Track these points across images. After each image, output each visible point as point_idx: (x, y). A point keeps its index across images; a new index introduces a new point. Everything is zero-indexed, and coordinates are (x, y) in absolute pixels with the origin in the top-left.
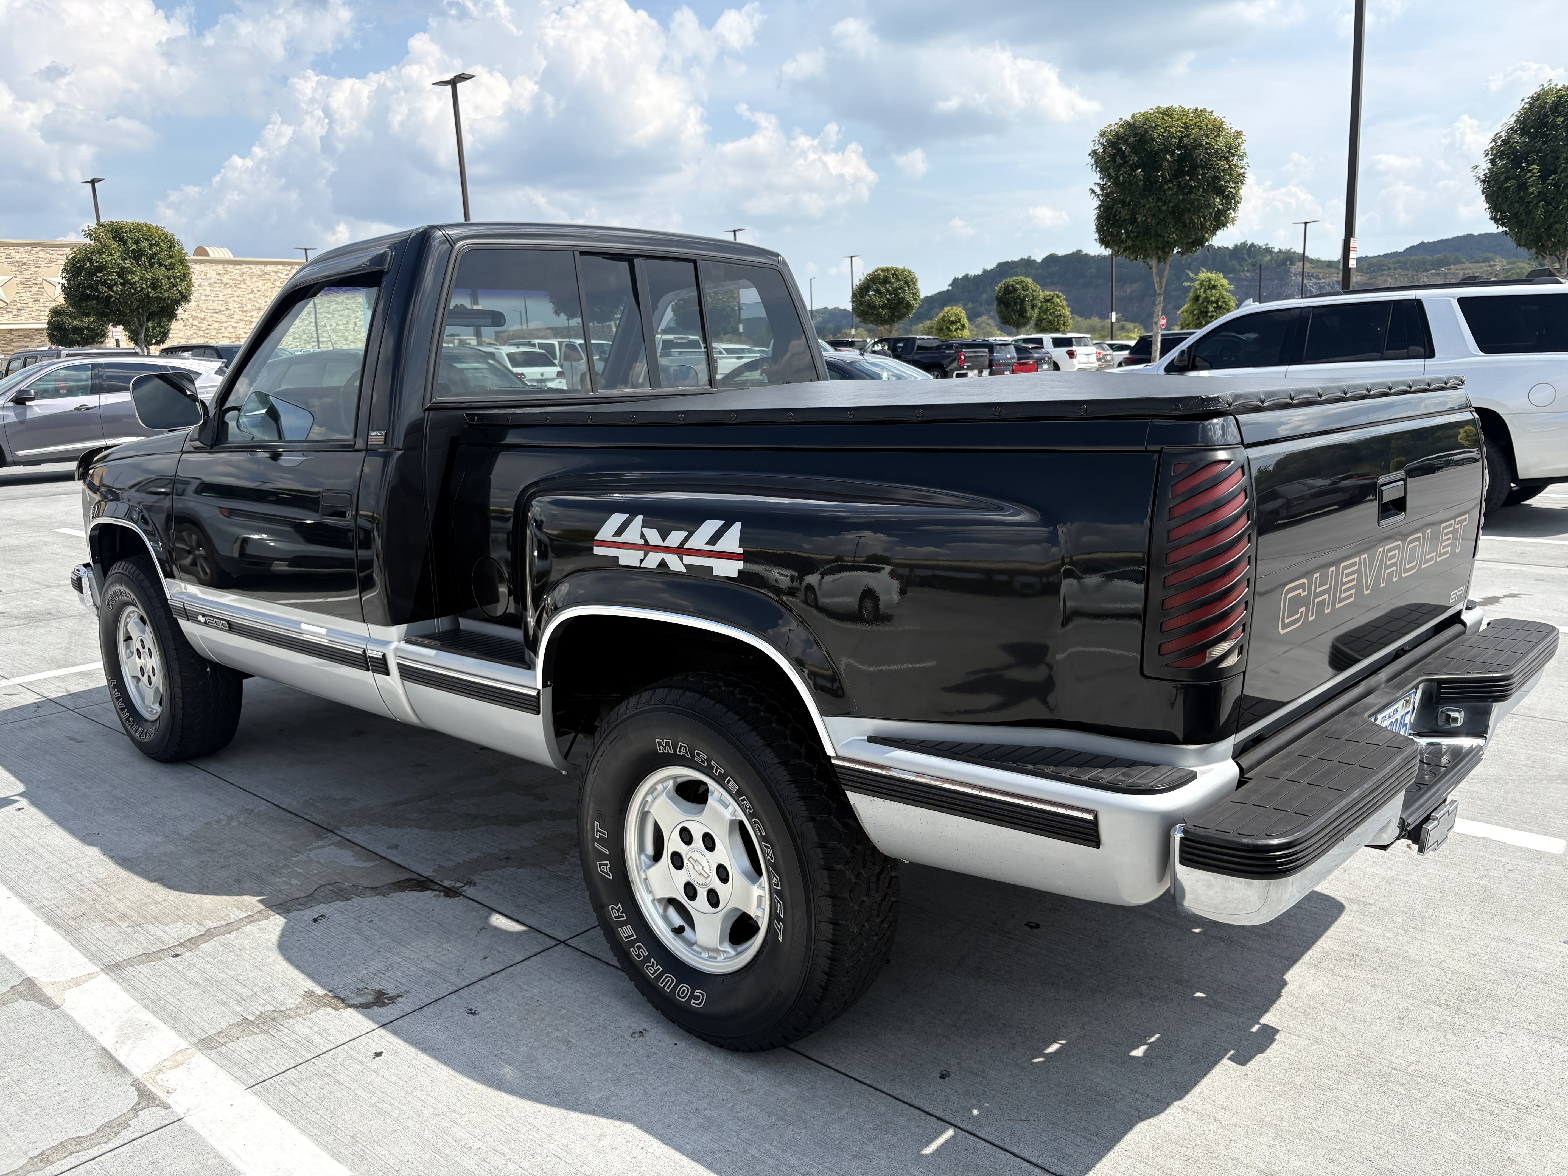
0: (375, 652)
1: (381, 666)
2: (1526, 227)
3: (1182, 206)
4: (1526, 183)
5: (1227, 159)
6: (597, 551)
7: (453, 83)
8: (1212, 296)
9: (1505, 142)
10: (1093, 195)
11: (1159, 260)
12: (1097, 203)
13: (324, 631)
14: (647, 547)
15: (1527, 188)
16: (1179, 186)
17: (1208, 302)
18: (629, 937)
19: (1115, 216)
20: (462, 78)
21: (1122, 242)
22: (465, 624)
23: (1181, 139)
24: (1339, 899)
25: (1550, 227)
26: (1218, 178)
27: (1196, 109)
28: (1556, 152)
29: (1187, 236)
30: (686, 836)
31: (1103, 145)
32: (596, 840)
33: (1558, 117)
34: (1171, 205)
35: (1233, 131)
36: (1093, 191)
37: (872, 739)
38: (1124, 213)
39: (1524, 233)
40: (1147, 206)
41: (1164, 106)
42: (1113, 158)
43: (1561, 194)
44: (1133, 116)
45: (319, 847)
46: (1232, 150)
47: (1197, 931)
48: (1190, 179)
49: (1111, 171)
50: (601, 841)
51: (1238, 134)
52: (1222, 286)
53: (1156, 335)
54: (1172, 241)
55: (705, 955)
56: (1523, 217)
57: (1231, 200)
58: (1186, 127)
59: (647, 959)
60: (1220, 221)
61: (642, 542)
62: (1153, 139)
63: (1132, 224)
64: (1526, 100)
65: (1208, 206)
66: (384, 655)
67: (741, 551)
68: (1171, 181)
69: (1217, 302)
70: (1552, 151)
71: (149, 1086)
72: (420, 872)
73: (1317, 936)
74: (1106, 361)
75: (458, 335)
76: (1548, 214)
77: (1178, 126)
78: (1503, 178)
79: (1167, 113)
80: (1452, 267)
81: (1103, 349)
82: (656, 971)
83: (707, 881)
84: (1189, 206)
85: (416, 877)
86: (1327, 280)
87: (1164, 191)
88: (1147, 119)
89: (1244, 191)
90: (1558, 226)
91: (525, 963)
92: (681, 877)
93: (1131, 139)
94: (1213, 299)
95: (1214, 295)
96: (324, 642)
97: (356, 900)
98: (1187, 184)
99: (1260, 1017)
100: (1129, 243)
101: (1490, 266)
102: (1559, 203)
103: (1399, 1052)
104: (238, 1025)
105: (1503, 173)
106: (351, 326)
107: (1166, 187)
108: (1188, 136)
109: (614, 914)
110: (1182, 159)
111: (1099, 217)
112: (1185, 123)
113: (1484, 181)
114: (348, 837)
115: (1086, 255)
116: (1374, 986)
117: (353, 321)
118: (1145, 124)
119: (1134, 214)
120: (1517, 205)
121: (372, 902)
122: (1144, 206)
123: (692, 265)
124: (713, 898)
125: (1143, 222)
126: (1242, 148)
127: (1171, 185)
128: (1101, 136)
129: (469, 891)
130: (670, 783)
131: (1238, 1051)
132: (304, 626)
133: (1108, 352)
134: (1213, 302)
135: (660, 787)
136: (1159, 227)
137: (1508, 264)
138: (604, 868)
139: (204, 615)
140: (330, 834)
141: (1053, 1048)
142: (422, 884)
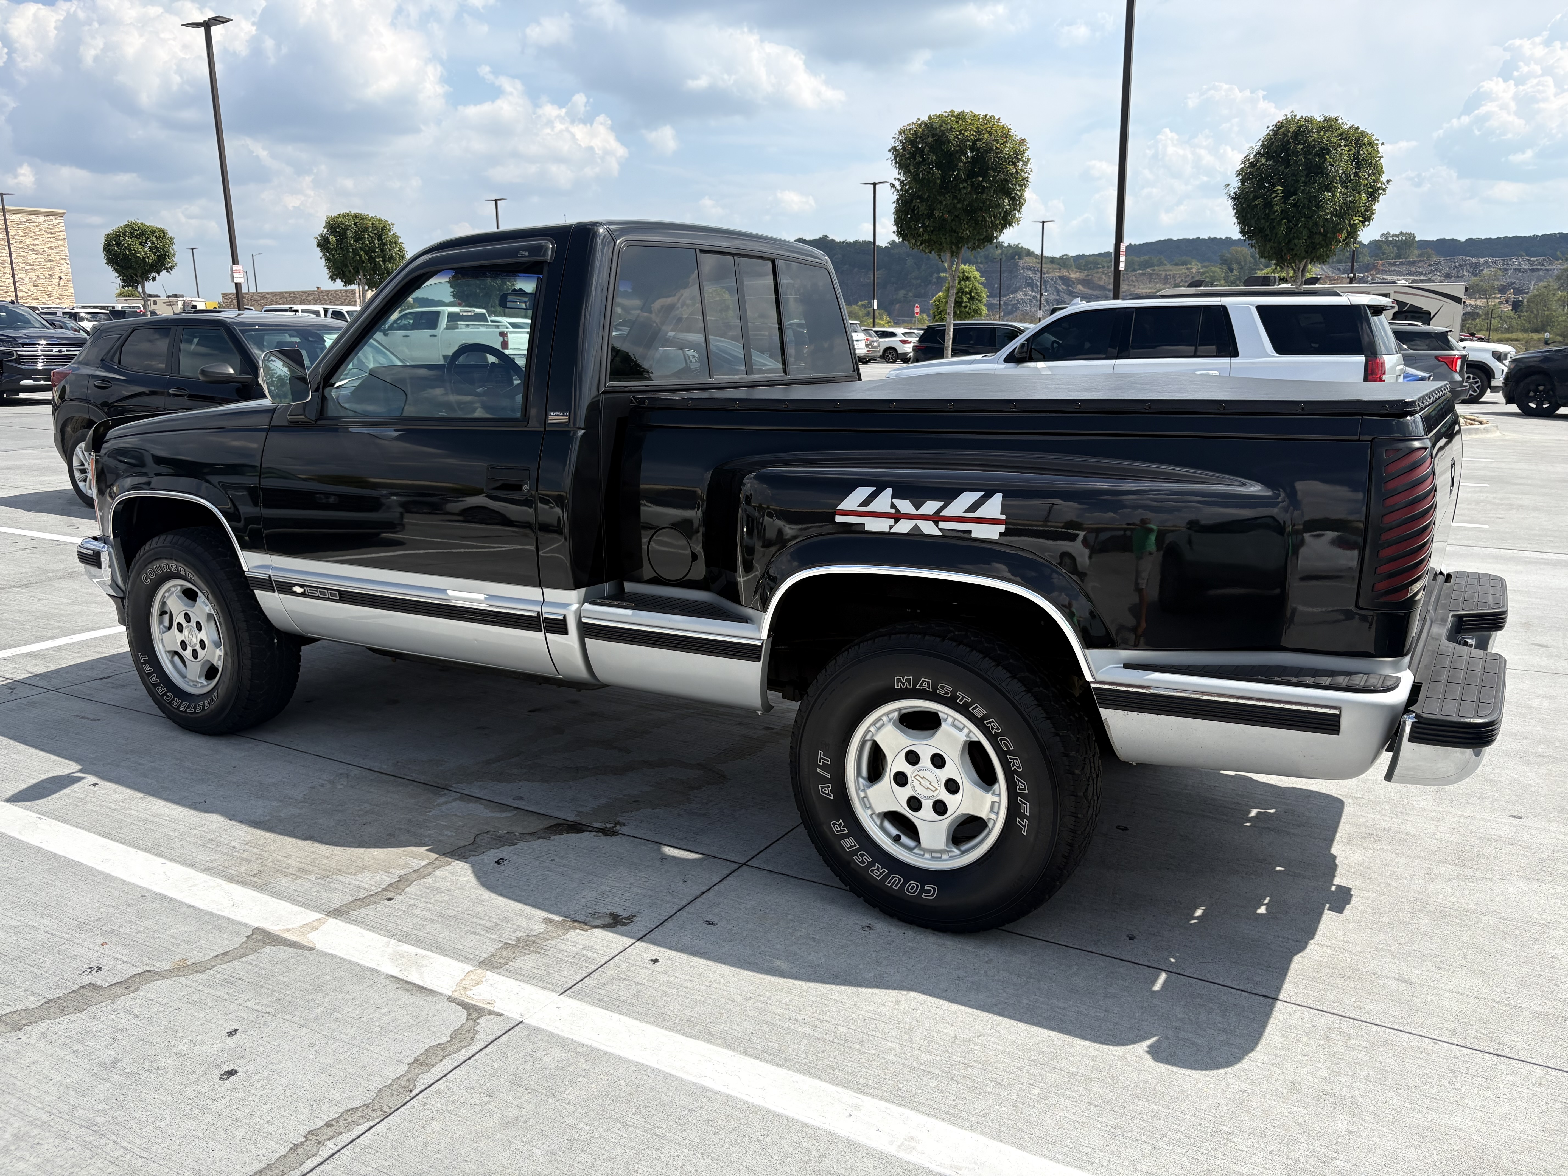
0: (550, 613)
1: (559, 627)
2: (1270, 240)
3: (975, 205)
4: (1271, 202)
5: (1014, 164)
6: (839, 519)
7: (207, 25)
8: (966, 287)
9: (1252, 165)
10: (893, 189)
11: (952, 253)
12: (895, 197)
13: (481, 597)
14: (898, 516)
15: (1272, 206)
16: (972, 185)
17: (962, 293)
18: (851, 847)
19: (913, 210)
20: (218, 20)
21: (919, 235)
22: (629, 587)
23: (974, 142)
24: (1339, 797)
25: (1289, 241)
26: (1006, 180)
27: (986, 116)
28: (1295, 176)
29: (978, 233)
30: (912, 758)
31: (901, 142)
32: (819, 766)
33: (1298, 144)
34: (965, 203)
35: (1018, 138)
36: (893, 186)
37: (1127, 666)
38: (923, 208)
39: (1268, 246)
40: (944, 203)
41: (958, 110)
42: (913, 156)
43: (1300, 213)
44: (930, 117)
45: (446, 803)
46: (1017, 156)
47: (1248, 824)
48: (983, 181)
49: (911, 167)
50: (824, 767)
51: (1023, 141)
52: (975, 278)
53: (949, 326)
54: (966, 237)
55: (927, 856)
56: (1268, 232)
57: (1017, 202)
58: (979, 132)
59: (871, 864)
60: (1007, 221)
61: (893, 511)
62: (949, 141)
63: (929, 219)
64: (1271, 128)
65: (998, 206)
66: (565, 617)
67: (1004, 517)
68: (965, 181)
69: (970, 293)
70: (1293, 175)
71: (466, 1000)
72: (563, 817)
73: (1338, 823)
74: (873, 347)
75: (182, 296)
76: (1289, 229)
77: (972, 130)
78: (1251, 196)
79: (960, 117)
80: (1156, 268)
81: (870, 335)
82: (881, 874)
83: (935, 794)
84: (981, 205)
85: (562, 822)
86: (1050, 275)
87: (960, 190)
88: (943, 121)
89: (1028, 194)
90: (1296, 241)
91: (725, 882)
92: (904, 793)
93: (930, 139)
94: (967, 290)
95: (967, 286)
96: (485, 607)
97: (521, 844)
98: (980, 184)
99: (1332, 880)
100: (926, 237)
101: (1188, 269)
102: (1298, 221)
103: (1441, 896)
104: (501, 948)
105: (1252, 192)
106: (55, 280)
107: (961, 186)
108: (980, 140)
109: (836, 829)
110: (974, 161)
111: (897, 212)
112: (978, 128)
113: (1234, 199)
114: (466, 793)
115: (833, 240)
116: (1397, 854)
117: (57, 275)
118: (941, 126)
119: (932, 209)
120: (1263, 221)
121: (538, 844)
122: (941, 202)
123: (770, 263)
124: (940, 808)
125: (940, 218)
126: (1026, 155)
127: (965, 185)
128: (900, 133)
129: (624, 830)
130: (896, 715)
131: (1330, 903)
132: (451, 593)
133: (875, 339)
134: (967, 293)
135: (885, 719)
136: (954, 223)
137: (1203, 267)
138: (826, 791)
139: (302, 586)
140: (446, 791)
141: (1199, 913)
142: (575, 828)
